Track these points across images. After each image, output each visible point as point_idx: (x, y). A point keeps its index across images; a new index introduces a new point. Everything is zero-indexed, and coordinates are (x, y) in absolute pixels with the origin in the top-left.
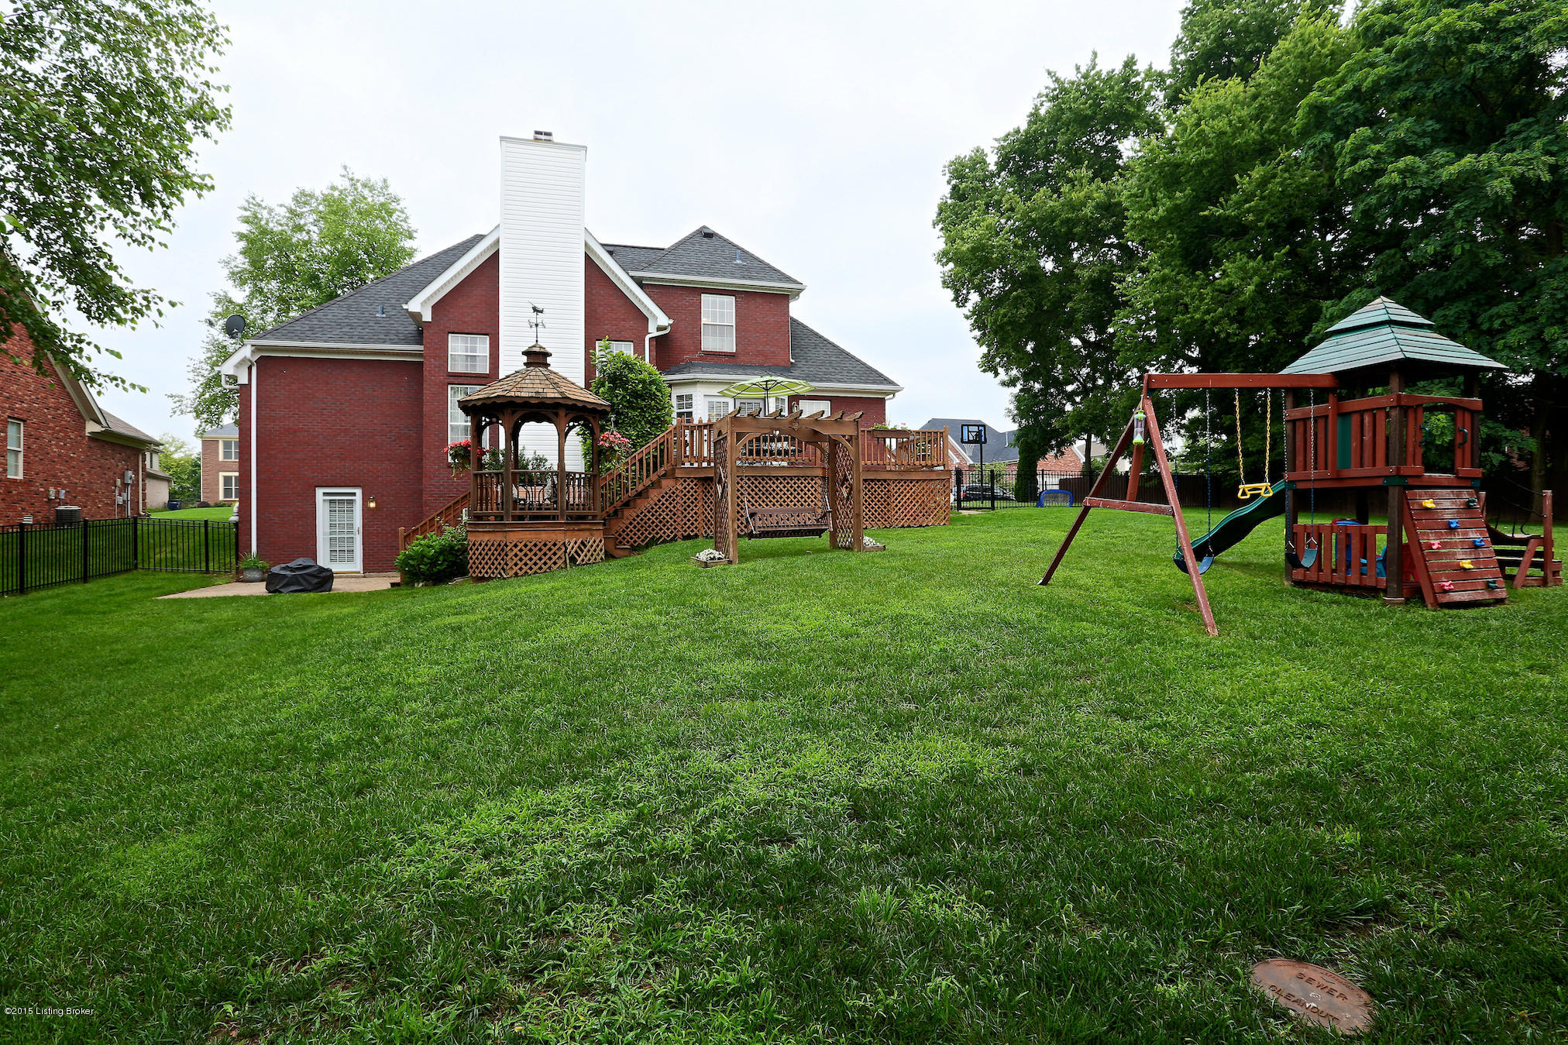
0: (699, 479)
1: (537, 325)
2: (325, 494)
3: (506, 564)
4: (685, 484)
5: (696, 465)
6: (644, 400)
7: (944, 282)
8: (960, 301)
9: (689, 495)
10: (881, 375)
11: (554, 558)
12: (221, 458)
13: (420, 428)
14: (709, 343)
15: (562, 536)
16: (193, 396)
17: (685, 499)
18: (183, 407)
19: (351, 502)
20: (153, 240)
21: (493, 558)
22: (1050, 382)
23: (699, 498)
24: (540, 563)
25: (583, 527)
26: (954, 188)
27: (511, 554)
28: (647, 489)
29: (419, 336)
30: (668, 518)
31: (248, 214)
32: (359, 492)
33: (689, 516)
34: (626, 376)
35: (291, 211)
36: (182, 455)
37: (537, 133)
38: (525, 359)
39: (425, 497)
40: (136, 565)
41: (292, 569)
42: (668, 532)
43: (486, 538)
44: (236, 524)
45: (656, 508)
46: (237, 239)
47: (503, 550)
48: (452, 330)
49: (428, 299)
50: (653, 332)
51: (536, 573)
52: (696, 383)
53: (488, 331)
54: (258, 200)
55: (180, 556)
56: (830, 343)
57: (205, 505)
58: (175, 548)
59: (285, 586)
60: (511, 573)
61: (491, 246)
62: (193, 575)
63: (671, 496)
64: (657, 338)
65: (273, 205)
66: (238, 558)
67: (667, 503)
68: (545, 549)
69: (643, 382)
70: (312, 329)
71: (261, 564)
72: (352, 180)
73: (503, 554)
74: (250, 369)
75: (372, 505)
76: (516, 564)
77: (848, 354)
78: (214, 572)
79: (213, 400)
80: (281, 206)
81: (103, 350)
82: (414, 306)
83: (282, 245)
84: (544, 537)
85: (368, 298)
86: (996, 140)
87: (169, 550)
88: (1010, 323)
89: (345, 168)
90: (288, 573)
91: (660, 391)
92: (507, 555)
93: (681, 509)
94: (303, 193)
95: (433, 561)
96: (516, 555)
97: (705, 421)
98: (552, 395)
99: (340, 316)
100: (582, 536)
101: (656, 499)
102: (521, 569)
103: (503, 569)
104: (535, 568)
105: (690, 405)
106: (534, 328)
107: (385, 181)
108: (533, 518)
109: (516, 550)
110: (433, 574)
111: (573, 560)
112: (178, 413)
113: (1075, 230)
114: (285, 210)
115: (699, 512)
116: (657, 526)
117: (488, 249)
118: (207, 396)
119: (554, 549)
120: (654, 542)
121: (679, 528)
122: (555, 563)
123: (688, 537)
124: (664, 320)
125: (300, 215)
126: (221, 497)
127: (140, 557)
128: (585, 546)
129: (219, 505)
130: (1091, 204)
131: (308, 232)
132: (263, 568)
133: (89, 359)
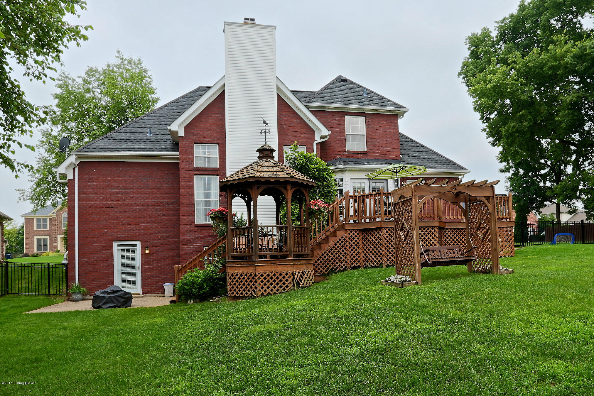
0: (360, 230)
1: (265, 132)
2: (119, 246)
3: (256, 288)
4: (351, 234)
5: (357, 221)
6: (319, 181)
7: (475, 108)
8: (485, 118)
9: (354, 241)
10: (455, 164)
11: (287, 283)
12: (35, 228)
13: (177, 203)
14: (350, 146)
15: (291, 268)
16: (30, 190)
17: (352, 243)
18: (25, 197)
19: (134, 250)
20: (46, 76)
21: (246, 284)
22: (528, 168)
23: (360, 242)
24: (278, 287)
25: (302, 262)
26: (472, 52)
27: (259, 281)
28: (327, 238)
29: (176, 145)
30: (341, 255)
31: (61, 82)
32: (139, 244)
33: (354, 254)
34: (308, 166)
35: (85, 80)
36: (11, 227)
37: (246, 19)
38: (258, 154)
39: (181, 246)
40: (8, 291)
41: (108, 293)
42: (342, 265)
43: (241, 270)
44: (66, 266)
45: (334, 249)
46: (53, 98)
47: (253, 278)
48: (196, 141)
49: (182, 122)
50: (318, 139)
51: (275, 293)
52: (345, 170)
53: (218, 141)
54: (66, 74)
55: (30, 286)
56: (421, 145)
57: (26, 255)
58: (27, 281)
59: (104, 304)
60: (259, 293)
61: (219, 89)
62: (41, 298)
63: (342, 241)
64: (321, 143)
65: (75, 77)
66: (67, 286)
67: (340, 246)
68: (280, 277)
69: (319, 170)
70: (110, 144)
71: (82, 290)
72: (122, 59)
73: (253, 281)
74: (74, 169)
75: (147, 252)
76: (262, 288)
77: (433, 151)
78: (53, 295)
79: (42, 193)
80: (79, 77)
81: (23, 145)
82: (174, 127)
83: (80, 99)
84: (280, 269)
85: (141, 125)
86: (496, 22)
87: (23, 282)
88: (517, 131)
89: (118, 52)
90: (106, 295)
91: (328, 175)
92: (256, 281)
93: (350, 250)
94: (91, 70)
95: (201, 287)
96: (262, 282)
97: (351, 194)
98: (283, 176)
99: (126, 136)
100: (303, 268)
101: (333, 243)
102: (265, 291)
103: (254, 291)
104: (275, 290)
105: (342, 185)
106: (264, 134)
107: (139, 60)
108: (272, 257)
109: (262, 278)
110: (200, 295)
111: (298, 284)
112: (22, 200)
113: (558, 73)
114: (81, 79)
115: (361, 251)
116: (335, 261)
117: (217, 91)
118: (38, 190)
119: (287, 277)
120: (333, 271)
121: (348, 262)
122: (287, 286)
123: (354, 268)
124: (325, 132)
125: (89, 83)
126: (35, 251)
127: (10, 287)
128: (304, 275)
129: (34, 255)
130: (570, 55)
131: (94, 92)
132: (83, 292)
133: (13, 152)
